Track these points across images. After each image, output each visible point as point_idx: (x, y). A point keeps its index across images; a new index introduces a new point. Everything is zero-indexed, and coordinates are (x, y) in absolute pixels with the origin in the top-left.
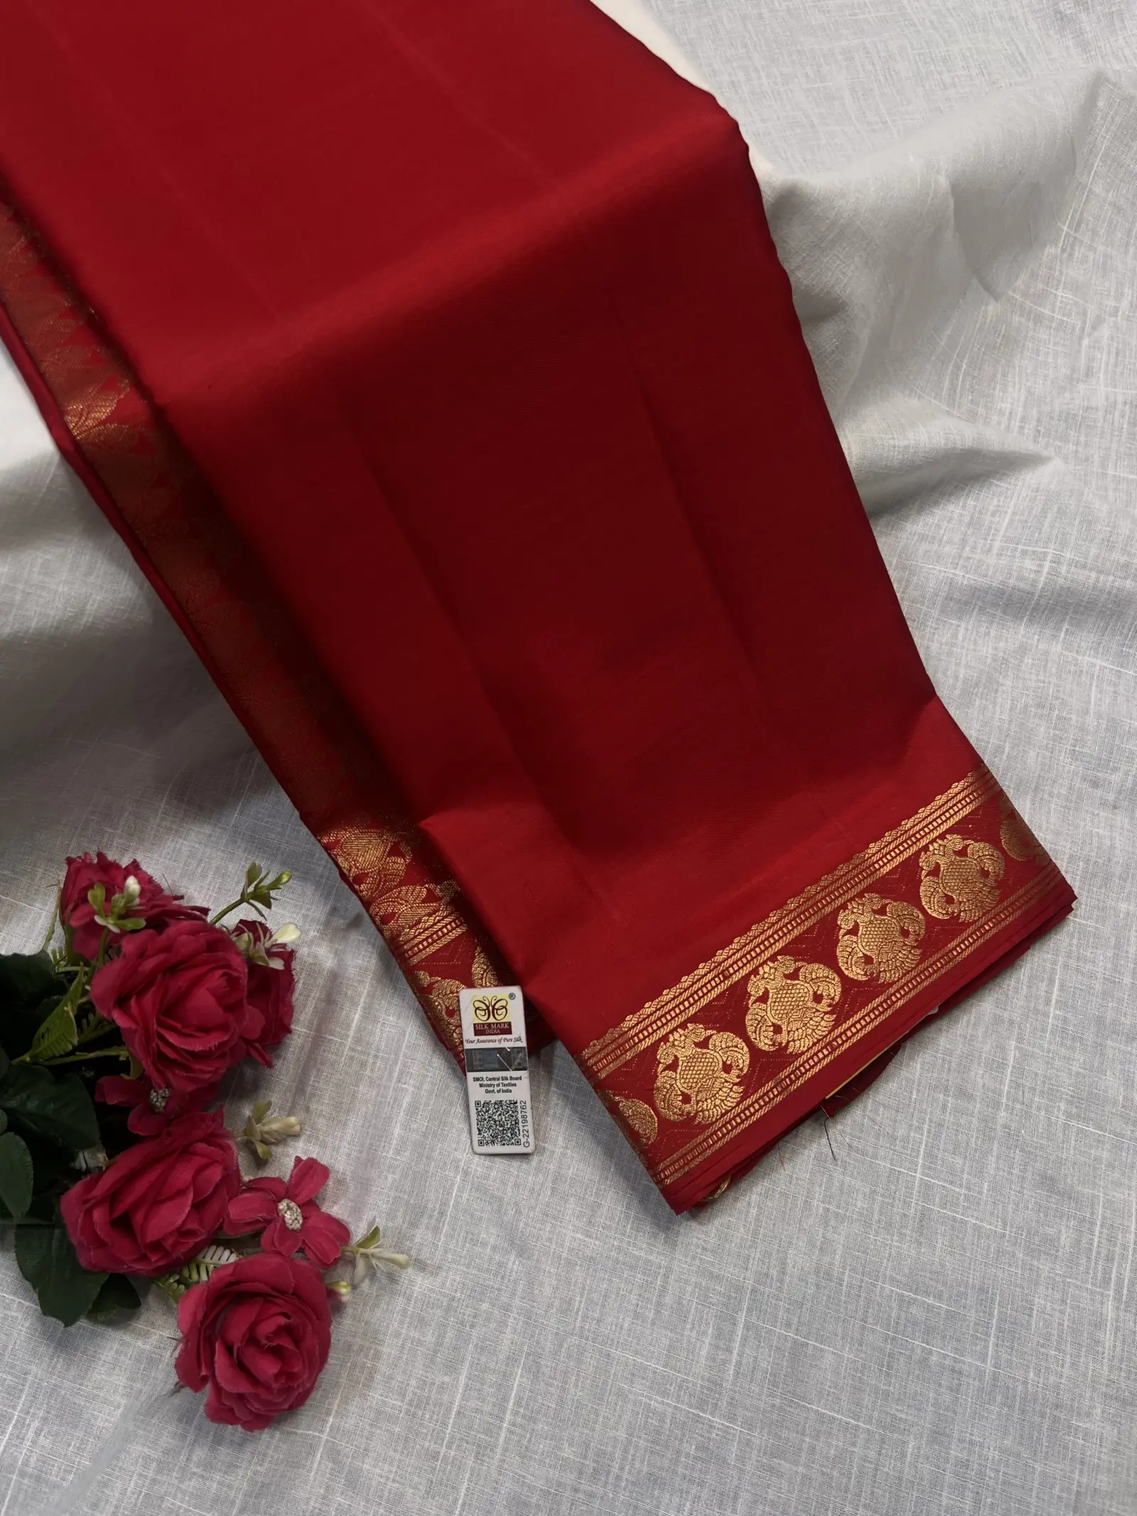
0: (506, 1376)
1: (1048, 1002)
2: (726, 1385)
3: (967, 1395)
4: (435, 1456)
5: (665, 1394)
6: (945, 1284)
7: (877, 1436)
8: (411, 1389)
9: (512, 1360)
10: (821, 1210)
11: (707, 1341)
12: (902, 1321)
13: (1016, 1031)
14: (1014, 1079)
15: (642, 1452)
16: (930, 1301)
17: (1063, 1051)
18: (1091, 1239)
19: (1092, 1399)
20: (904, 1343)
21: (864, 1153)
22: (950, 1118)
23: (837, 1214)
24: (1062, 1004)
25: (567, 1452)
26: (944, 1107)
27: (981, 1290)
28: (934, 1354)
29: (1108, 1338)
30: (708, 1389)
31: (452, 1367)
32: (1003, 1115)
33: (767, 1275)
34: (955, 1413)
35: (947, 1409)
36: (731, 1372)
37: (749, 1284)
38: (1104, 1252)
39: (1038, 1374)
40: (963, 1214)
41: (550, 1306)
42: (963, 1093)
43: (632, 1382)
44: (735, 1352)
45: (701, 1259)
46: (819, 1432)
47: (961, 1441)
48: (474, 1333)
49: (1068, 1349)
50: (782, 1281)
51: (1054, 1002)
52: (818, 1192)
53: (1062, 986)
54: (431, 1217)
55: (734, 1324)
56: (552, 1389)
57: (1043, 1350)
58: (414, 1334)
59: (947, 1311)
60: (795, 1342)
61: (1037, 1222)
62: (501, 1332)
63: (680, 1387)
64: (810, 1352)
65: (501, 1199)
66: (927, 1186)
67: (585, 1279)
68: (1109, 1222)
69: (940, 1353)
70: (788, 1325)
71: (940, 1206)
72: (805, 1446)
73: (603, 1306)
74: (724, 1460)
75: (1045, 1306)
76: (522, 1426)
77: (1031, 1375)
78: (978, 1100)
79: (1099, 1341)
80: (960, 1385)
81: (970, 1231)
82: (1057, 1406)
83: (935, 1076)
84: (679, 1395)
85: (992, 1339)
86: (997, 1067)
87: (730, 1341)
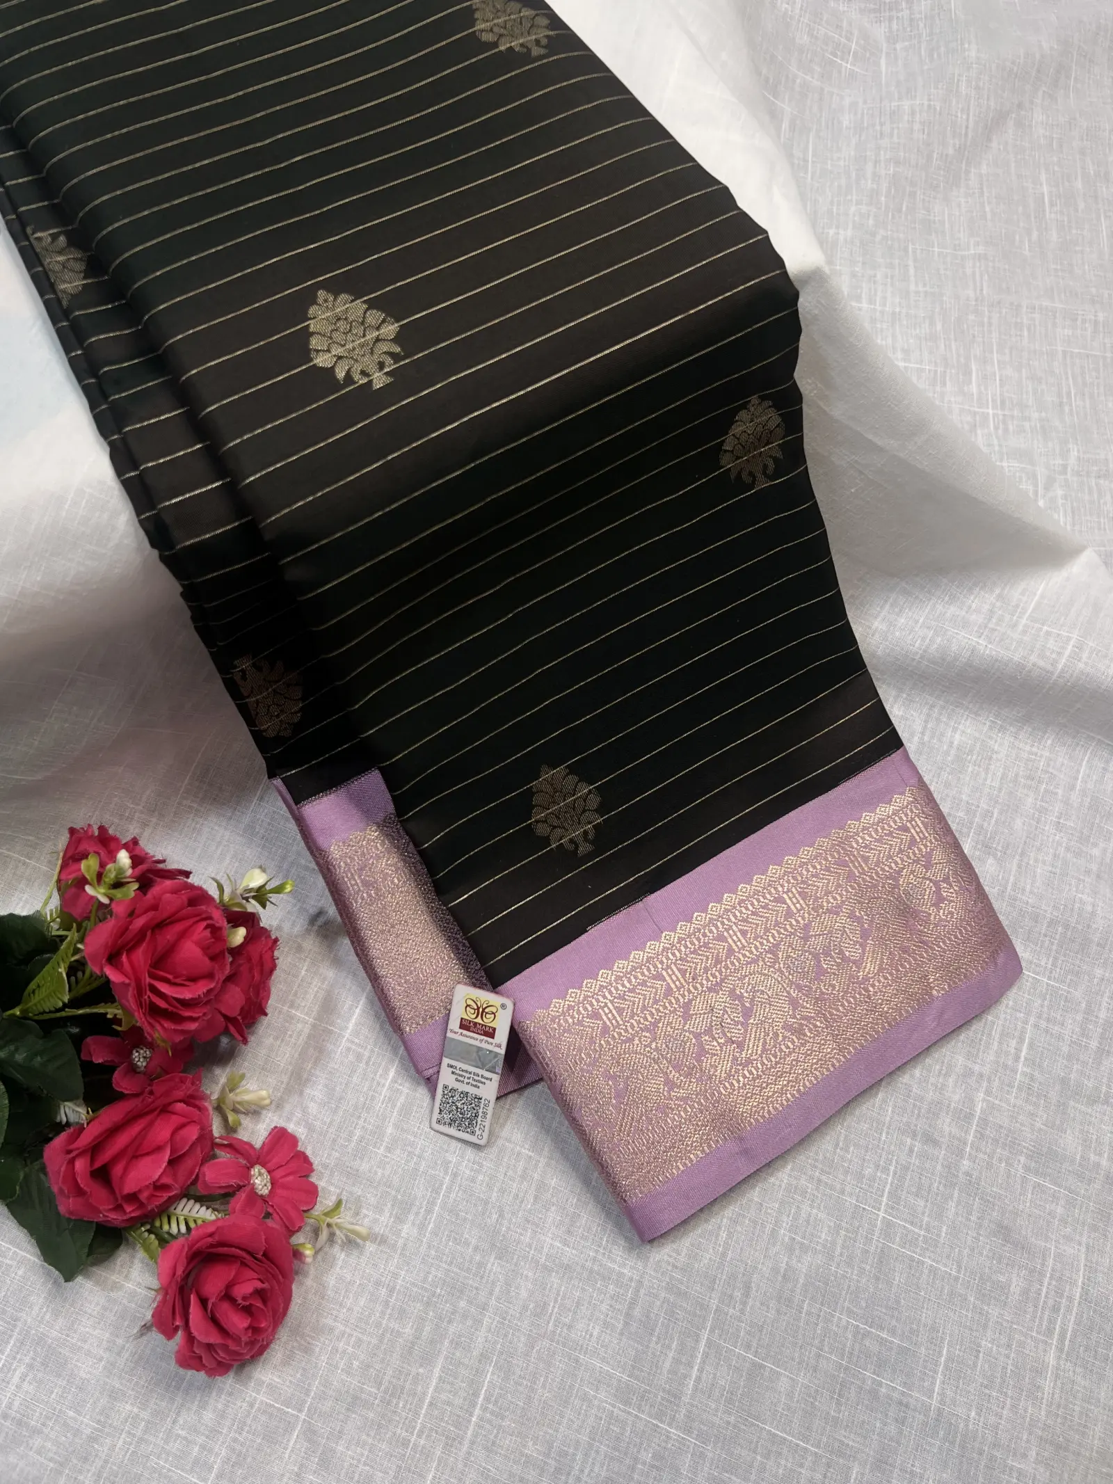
0: (479, 1372)
1: (1017, 1058)
2: (686, 1399)
3: (911, 1427)
4: (405, 1443)
5: (627, 1403)
6: (898, 1320)
7: (824, 1461)
8: (387, 1378)
9: (484, 1357)
10: (787, 1239)
11: (670, 1355)
12: (856, 1353)
13: (985, 1084)
14: (979, 1129)
15: (603, 1457)
16: (884, 1335)
17: (1028, 1108)
18: (1040, 1289)
19: (1028, 1441)
20: (856, 1373)
21: (832, 1188)
22: (914, 1160)
23: (802, 1244)
24: (1028, 1062)
25: (531, 1449)
26: (911, 1151)
27: (933, 1328)
28: (884, 1386)
29: (1047, 1385)
30: (668, 1401)
31: (427, 1359)
32: (965, 1163)
33: (731, 1297)
34: (898, 1443)
35: (891, 1439)
36: (691, 1386)
37: (714, 1303)
38: (1051, 1302)
39: (979, 1413)
40: (921, 1255)
41: (525, 1308)
42: (929, 1140)
43: (598, 1389)
44: (696, 1368)
45: (672, 1277)
46: (770, 1452)
47: (904, 1471)
48: (451, 1329)
49: (1010, 1393)
50: (744, 1304)
51: (1022, 1059)
52: (786, 1221)
53: (1031, 1046)
54: (417, 1214)
55: (697, 1341)
56: (521, 1388)
57: (987, 1391)
58: (394, 1325)
59: (899, 1346)
60: (754, 1364)
61: (990, 1268)
62: (476, 1330)
63: (643, 1397)
64: (767, 1374)
65: (486, 1203)
66: (888, 1224)
67: (560, 1286)
68: (1058, 1274)
69: (890, 1385)
70: (748, 1347)
71: (899, 1246)
72: (756, 1464)
73: (575, 1313)
74: (678, 1470)
75: (992, 1348)
76: (490, 1422)
77: (973, 1414)
78: (944, 1147)
79: (1039, 1387)
80: (905, 1418)
81: (926, 1271)
82: (995, 1445)
83: (905, 1120)
84: (640, 1405)
85: (940, 1377)
86: (964, 1117)
87: (692, 1356)
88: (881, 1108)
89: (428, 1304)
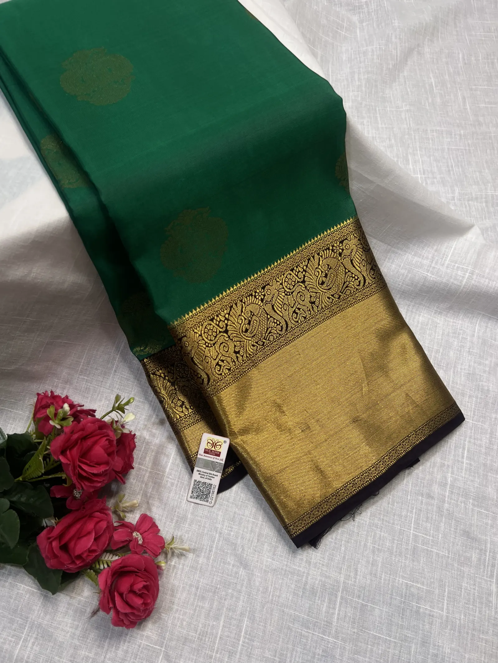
0: (241, 621)
1: (463, 457)
2: (334, 624)
3: (436, 626)
4: (211, 657)
5: (308, 628)
6: (425, 578)
7: (399, 645)
8: (199, 628)
9: (242, 614)
10: (371, 547)
11: (325, 605)
12: (408, 595)
13: (451, 470)
14: (450, 490)
15: (299, 653)
16: (419, 585)
17: (471, 478)
18: (486, 558)
19: (488, 626)
20: (409, 604)
21: (389, 522)
22: (424, 507)
23: (378, 549)
24: (468, 458)
25: (267, 654)
26: (422, 502)
27: (441, 580)
28: (422, 608)
29: (494, 599)
30: (327, 626)
31: (217, 618)
32: (446, 505)
33: (349, 576)
34: (431, 633)
35: (427, 632)
36: (336, 618)
37: (342, 579)
38: (491, 563)
39: (465, 616)
40: (431, 548)
41: (258, 590)
42: (429, 496)
43: (294, 623)
44: (337, 610)
45: (322, 570)
46: (374, 643)
47: (435, 645)
48: (226, 603)
49: (477, 605)
50: (356, 578)
51: (465, 457)
53: (468, 451)
54: (205, 552)
55: (336, 597)
56: (261, 627)
57: (467, 606)
58: (200, 604)
59: (426, 590)
60: (362, 604)
61: (462, 550)
62: (237, 602)
63: (315, 625)
64: (369, 608)
65: (236, 544)
66: (416, 536)
67: (273, 578)
68: (492, 550)
69: (424, 607)
70: (359, 597)
71: (421, 545)
72: (369, 649)
73: (280, 590)
74: (334, 656)
75: (467, 587)
76: (248, 643)
77: (462, 617)
78: (436, 499)
79: (490, 601)
80: (432, 621)
81: (434, 555)
82: (474, 630)
83: (417, 488)
84: (314, 629)
85: (446, 601)
86: (443, 485)
87: (335, 604)
88: (406, 485)
89: (215, 592)
